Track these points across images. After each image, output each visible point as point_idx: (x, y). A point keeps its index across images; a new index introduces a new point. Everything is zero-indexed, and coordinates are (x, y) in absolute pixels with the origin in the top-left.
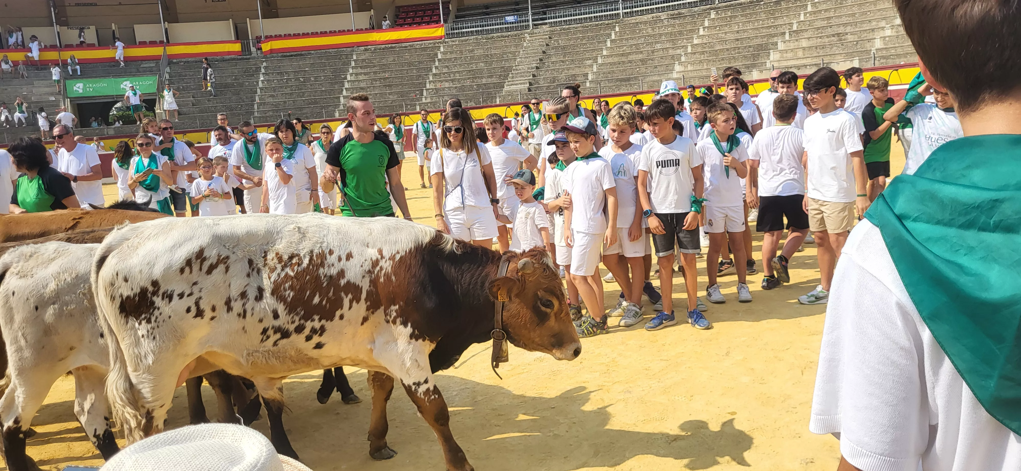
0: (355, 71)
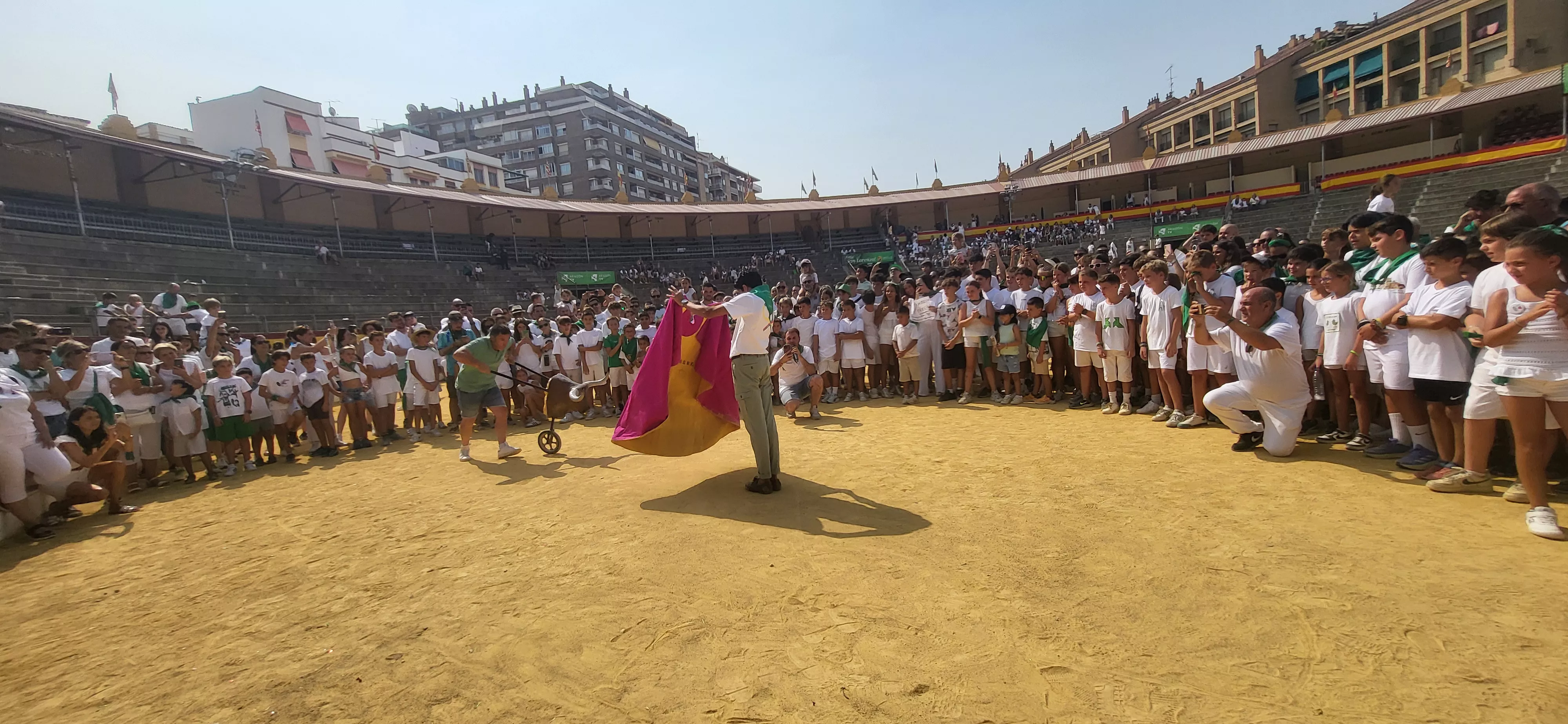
0: (1427, 197)
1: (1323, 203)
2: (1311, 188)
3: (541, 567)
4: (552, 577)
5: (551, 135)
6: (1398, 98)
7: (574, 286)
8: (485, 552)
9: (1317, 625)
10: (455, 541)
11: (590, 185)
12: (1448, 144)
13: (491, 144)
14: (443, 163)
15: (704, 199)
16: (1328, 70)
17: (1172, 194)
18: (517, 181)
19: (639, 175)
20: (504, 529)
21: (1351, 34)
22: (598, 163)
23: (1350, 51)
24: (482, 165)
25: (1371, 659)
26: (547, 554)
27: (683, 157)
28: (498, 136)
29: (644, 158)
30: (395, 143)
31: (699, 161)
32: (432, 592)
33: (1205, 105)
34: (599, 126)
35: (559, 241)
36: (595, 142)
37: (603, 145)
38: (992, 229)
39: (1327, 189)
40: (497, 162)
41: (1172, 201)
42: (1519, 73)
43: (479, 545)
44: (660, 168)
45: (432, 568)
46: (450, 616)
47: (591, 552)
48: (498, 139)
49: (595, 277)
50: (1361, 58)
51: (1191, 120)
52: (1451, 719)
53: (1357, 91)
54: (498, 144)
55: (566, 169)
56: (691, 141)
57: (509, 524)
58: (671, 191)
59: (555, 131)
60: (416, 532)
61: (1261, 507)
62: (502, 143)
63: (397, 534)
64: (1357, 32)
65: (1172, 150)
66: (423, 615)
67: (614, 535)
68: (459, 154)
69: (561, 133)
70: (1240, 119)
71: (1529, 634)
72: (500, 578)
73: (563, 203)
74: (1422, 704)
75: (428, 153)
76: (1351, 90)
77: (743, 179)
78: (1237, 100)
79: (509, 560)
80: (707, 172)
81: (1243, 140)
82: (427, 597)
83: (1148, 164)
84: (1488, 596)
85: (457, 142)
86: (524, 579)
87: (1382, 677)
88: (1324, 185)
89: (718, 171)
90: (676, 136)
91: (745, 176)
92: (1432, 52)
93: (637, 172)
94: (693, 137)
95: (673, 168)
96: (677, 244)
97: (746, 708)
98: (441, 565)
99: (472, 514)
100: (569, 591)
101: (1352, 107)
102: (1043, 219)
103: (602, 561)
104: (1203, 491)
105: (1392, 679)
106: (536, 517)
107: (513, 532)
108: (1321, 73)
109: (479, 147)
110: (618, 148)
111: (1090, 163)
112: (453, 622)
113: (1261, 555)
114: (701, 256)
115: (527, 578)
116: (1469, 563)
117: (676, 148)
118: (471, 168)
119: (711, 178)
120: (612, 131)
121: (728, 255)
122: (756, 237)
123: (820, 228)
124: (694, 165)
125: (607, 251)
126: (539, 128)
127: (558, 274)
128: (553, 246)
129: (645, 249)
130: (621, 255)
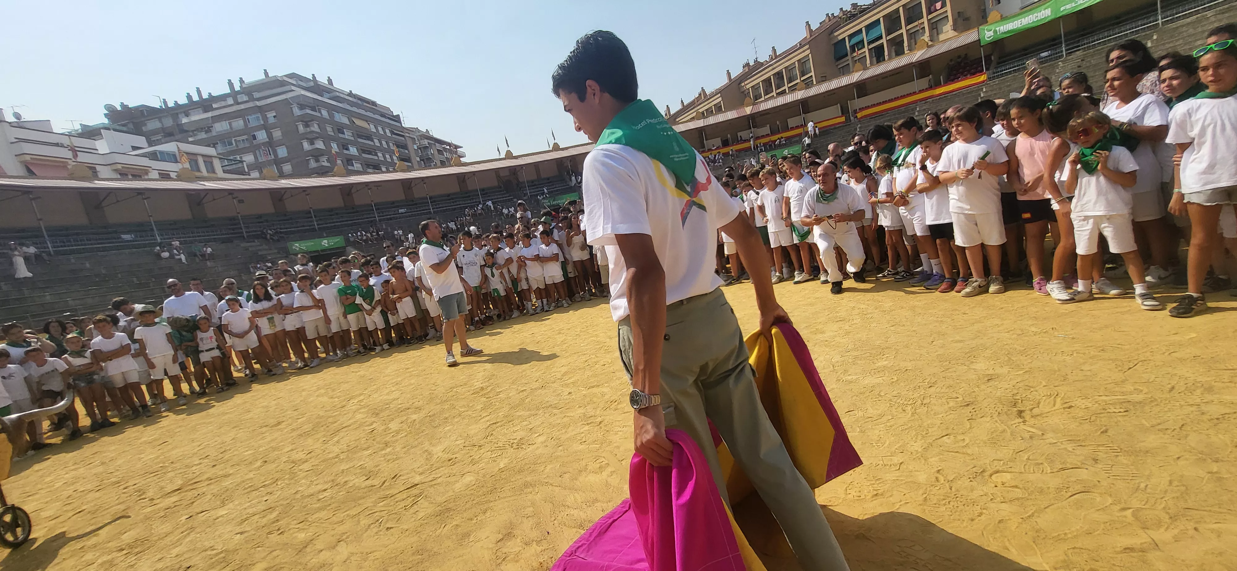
1: (860, 128)
2: (852, 118)
3: (300, 489)
4: (312, 495)
5: (262, 123)
6: (894, 54)
8: (244, 490)
9: (878, 394)
10: (212, 487)
11: (308, 164)
12: (924, 82)
13: (203, 135)
14: (153, 156)
15: (416, 166)
16: (851, 36)
17: (766, 130)
18: (234, 167)
19: (353, 151)
20: (261, 466)
21: (861, 12)
22: (312, 143)
23: (862, 23)
24: (196, 155)
25: (909, 408)
26: (303, 478)
27: (392, 133)
28: (209, 127)
29: (356, 136)
30: (97, 142)
31: (407, 135)
32: (192, 535)
33: (780, 65)
34: (309, 111)
35: (285, 215)
36: (307, 125)
37: (315, 128)
39: (861, 118)
40: (211, 151)
41: (768, 135)
42: (957, 34)
43: (238, 485)
44: (372, 143)
45: (191, 514)
46: (213, 550)
47: (348, 467)
48: (208, 130)
49: (325, 243)
50: (869, 27)
51: (772, 77)
52: (955, 432)
53: (870, 50)
54: (209, 135)
55: (282, 152)
56: (397, 119)
57: (266, 462)
58: (385, 162)
59: (265, 118)
60: (169, 488)
61: (840, 328)
62: (214, 133)
63: (150, 494)
64: (865, 10)
65: (763, 99)
66: (186, 556)
67: (367, 449)
68: (170, 147)
69: (271, 120)
70: (803, 74)
71: (991, 372)
72: (261, 507)
73: (283, 181)
74: (939, 427)
75: (135, 148)
76: (866, 49)
77: (448, 147)
78: (799, 61)
79: (269, 490)
80: (416, 144)
81: (806, 88)
82: (188, 539)
83: (748, 110)
84: (969, 355)
85: (165, 137)
86: (285, 503)
87: (917, 416)
88: (859, 115)
89: (426, 142)
90: (383, 115)
91: (449, 144)
92: (909, 21)
93: (351, 148)
94: (398, 115)
95: (384, 143)
96: (398, 206)
97: (494, 551)
98: (201, 509)
99: (227, 461)
100: (329, 502)
101: (868, 61)
103: (358, 471)
104: (805, 325)
105: (922, 417)
106: (292, 450)
107: (271, 467)
108: (847, 39)
109: (190, 139)
110: (329, 129)
111: (711, 112)
112: (217, 554)
113: (842, 359)
114: (421, 214)
115: (288, 501)
116: (958, 338)
117: (384, 125)
118: (185, 158)
119: (420, 148)
120: (321, 114)
121: (444, 211)
122: (467, 193)
123: (517, 179)
124: (403, 139)
125: (332, 219)
126: (249, 117)
127: (289, 244)
128: (279, 221)
129: (369, 214)
130: (347, 221)
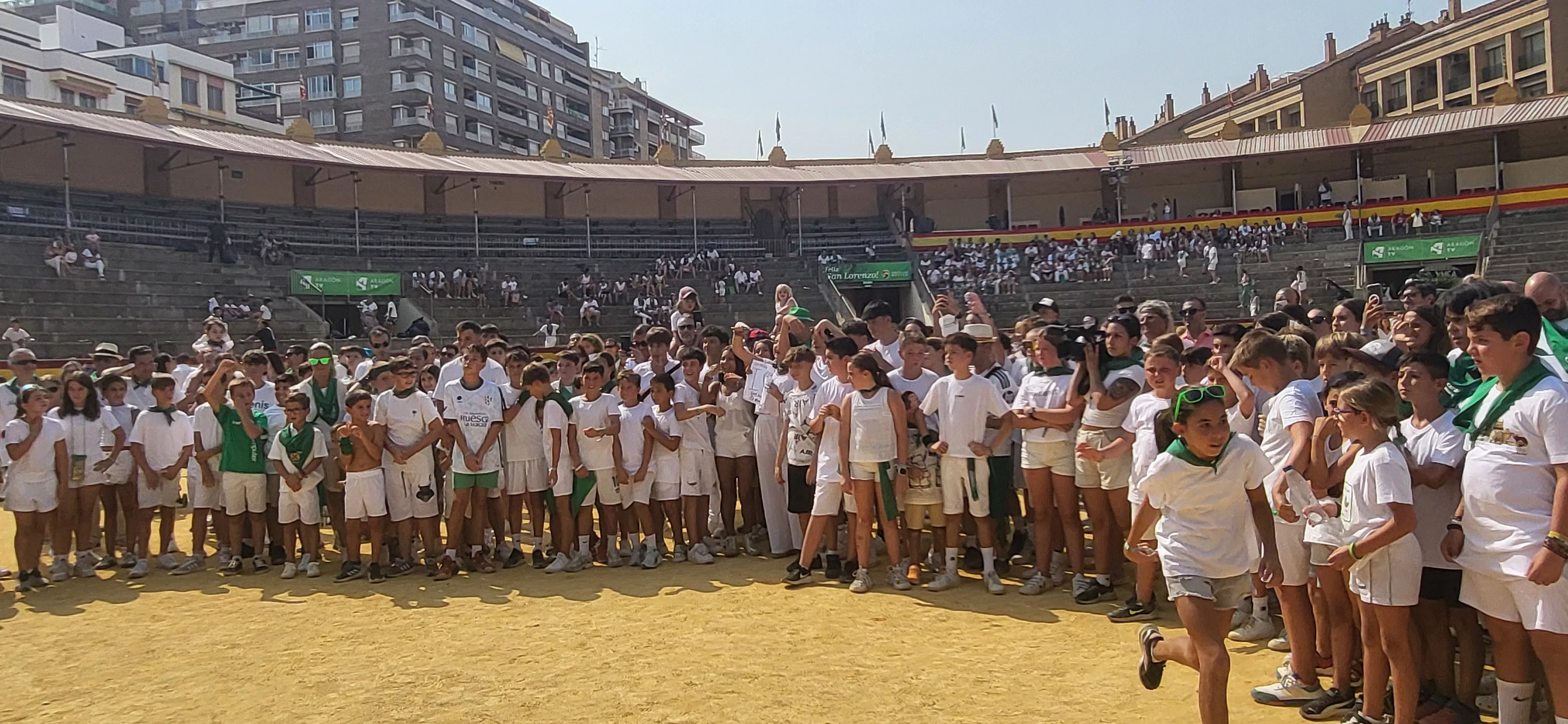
5: (331, 27)
7: (318, 297)
11: (393, 117)
13: (224, 37)
14: (125, 65)
15: (598, 153)
17: (1397, 186)
18: (263, 103)
19: (483, 103)
22: (410, 79)
24: (197, 72)
27: (566, 77)
28: (237, 24)
29: (494, 75)
30: (42, 27)
31: (595, 84)
33: (1463, 38)
34: (418, 16)
35: (310, 214)
36: (408, 44)
37: (423, 49)
38: (1086, 232)
40: (226, 69)
41: (1397, 200)
44: (522, 93)
48: (236, 29)
49: (362, 282)
51: (1439, 62)
54: (236, 37)
55: (353, 88)
56: (582, 50)
58: (540, 136)
59: (339, 20)
62: (244, 36)
65: (1408, 110)
68: (162, 52)
69: (348, 25)
70: (1521, 64)
73: (322, 148)
75: (102, 46)
77: (672, 120)
78: (1515, 33)
80: (607, 105)
81: (1519, 101)
83: (1358, 135)
85: (163, 30)
89: (628, 104)
90: (556, 41)
91: (676, 114)
93: (479, 98)
94: (586, 44)
95: (545, 95)
96: (526, 230)
102: (1175, 218)
109: (202, 41)
110: (448, 55)
111: (1268, 125)
114: (565, 255)
117: (554, 60)
118: (174, 76)
119: (614, 116)
120: (440, 26)
121: (614, 255)
122: (671, 224)
123: (785, 213)
124: (585, 91)
125: (393, 237)
126: (311, 14)
127: (294, 273)
128: (297, 223)
129: (465, 237)
130: (420, 244)
